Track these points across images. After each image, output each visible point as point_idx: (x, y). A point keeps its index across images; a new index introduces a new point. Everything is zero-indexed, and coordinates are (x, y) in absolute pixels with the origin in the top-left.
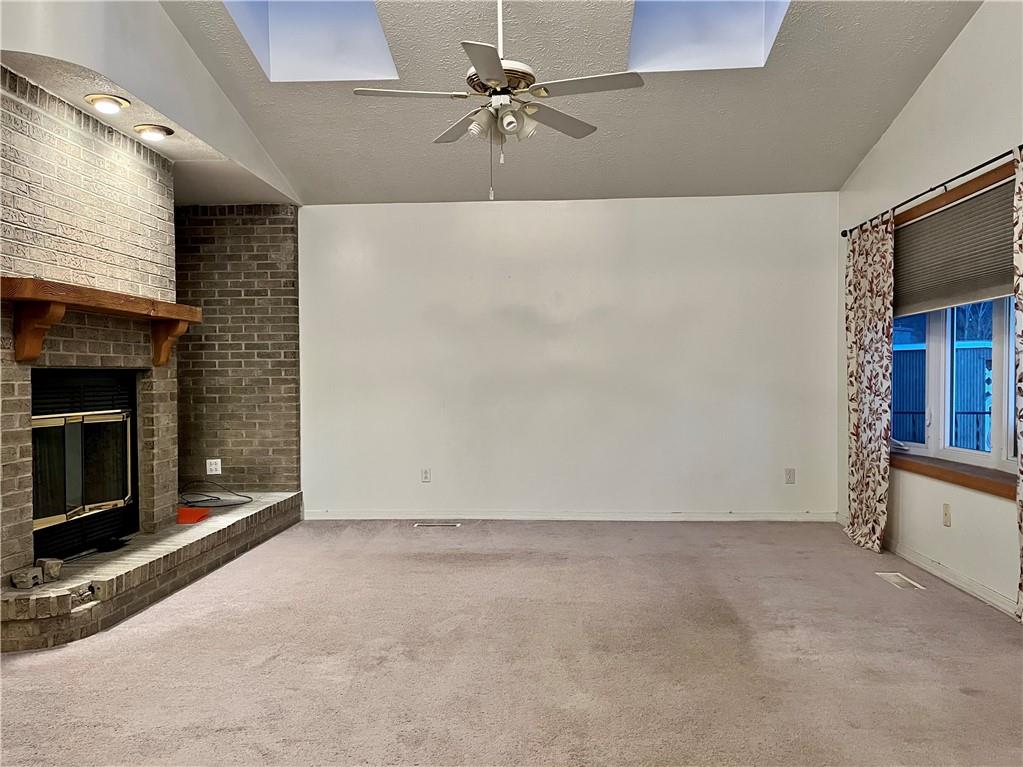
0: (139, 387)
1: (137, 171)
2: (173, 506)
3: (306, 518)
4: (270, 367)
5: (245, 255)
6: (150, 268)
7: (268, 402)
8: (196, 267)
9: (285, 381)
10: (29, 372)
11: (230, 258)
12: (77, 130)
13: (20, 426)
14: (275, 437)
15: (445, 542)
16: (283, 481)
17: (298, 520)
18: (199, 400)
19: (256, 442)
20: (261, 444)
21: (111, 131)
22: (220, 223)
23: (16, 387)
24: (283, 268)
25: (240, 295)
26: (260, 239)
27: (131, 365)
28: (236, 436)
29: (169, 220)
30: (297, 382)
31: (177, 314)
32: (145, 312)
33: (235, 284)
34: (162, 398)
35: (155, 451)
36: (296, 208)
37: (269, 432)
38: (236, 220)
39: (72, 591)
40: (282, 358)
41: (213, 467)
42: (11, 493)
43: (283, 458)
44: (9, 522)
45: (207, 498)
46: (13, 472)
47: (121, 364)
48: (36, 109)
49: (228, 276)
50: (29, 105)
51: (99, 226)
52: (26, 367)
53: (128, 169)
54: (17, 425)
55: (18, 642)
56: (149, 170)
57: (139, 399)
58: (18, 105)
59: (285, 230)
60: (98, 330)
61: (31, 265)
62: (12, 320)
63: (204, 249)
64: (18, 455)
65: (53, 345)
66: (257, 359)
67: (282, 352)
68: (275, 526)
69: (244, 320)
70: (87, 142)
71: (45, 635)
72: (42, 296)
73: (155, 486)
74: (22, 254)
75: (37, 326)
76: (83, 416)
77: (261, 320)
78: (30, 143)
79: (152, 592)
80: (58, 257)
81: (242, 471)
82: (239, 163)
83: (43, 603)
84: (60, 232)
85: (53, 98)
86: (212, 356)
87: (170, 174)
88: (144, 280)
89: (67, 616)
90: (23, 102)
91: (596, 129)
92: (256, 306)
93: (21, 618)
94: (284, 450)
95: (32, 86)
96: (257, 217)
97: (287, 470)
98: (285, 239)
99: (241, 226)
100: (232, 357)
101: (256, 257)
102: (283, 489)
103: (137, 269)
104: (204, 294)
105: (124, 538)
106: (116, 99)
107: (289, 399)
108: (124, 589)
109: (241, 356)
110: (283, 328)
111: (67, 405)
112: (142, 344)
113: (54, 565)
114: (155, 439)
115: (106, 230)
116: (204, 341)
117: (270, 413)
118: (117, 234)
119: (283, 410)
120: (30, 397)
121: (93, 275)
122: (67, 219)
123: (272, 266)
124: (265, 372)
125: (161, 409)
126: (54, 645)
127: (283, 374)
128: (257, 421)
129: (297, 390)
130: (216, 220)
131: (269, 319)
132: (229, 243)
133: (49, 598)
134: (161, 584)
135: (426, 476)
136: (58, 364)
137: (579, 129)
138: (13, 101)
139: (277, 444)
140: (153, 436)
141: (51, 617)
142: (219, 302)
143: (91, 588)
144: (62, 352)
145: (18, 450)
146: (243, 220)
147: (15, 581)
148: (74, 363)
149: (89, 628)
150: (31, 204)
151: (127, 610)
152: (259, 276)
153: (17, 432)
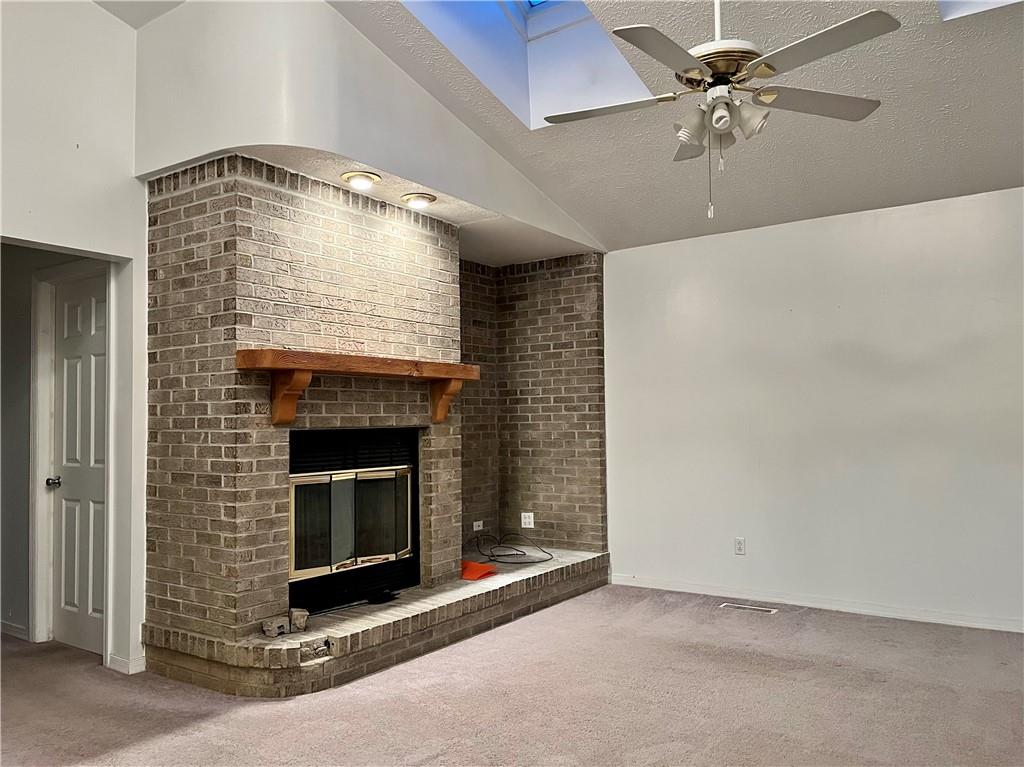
0: (421, 444)
1: (415, 240)
2: (456, 562)
3: (613, 582)
4: (576, 421)
5: (553, 308)
6: (429, 330)
7: (574, 456)
8: (511, 324)
9: (590, 436)
10: (288, 435)
11: (540, 312)
12: (344, 208)
13: (276, 484)
14: (582, 493)
15: (738, 633)
16: (589, 540)
17: (605, 583)
18: (515, 454)
19: (564, 496)
20: (569, 499)
21: (383, 205)
22: (532, 278)
23: (273, 448)
24: (587, 319)
25: (549, 349)
26: (566, 291)
27: (404, 424)
28: (547, 490)
29: (453, 283)
30: (602, 436)
31: (447, 373)
32: (407, 374)
33: (545, 339)
34: (442, 454)
35: (433, 506)
36: (601, 255)
37: (575, 488)
38: (545, 274)
39: (308, 644)
40: (587, 412)
41: (527, 520)
42: (264, 546)
43: (589, 516)
44: (262, 572)
45: (515, 552)
46: (267, 526)
47: (393, 423)
48: (298, 195)
49: (539, 330)
50: (289, 192)
51: (370, 295)
52: (284, 429)
53: (404, 239)
54: (274, 483)
55: (256, 688)
56: (428, 237)
57: (421, 456)
58: (276, 194)
59: (589, 280)
60: (366, 393)
61: (291, 337)
62: (269, 387)
63: (519, 305)
64: (273, 511)
65: (314, 408)
66: (564, 412)
67: (587, 404)
68: (571, 588)
69: (553, 373)
70: (357, 218)
71: (278, 685)
72: (281, 365)
73: (433, 541)
74: (282, 327)
75: (286, 392)
76: (357, 473)
77: (568, 374)
78: (291, 226)
79: (400, 651)
80: (322, 327)
81: (552, 526)
82: (516, 218)
83: (275, 653)
84: (324, 303)
85: (316, 183)
86: (524, 410)
87: (455, 238)
88: (422, 341)
89: (298, 669)
90: (283, 190)
91: (878, 103)
92: (563, 359)
93: (257, 665)
94: (589, 507)
95: (292, 175)
96: (563, 269)
97: (594, 529)
98: (589, 288)
99: (550, 280)
100: (543, 411)
101: (563, 310)
102: (589, 548)
103: (415, 332)
104: (519, 349)
105: (396, 592)
106: (367, 174)
107: (594, 454)
108: (360, 648)
109: (549, 409)
110: (587, 381)
111: (339, 463)
112: (418, 403)
113: (300, 615)
114: (434, 494)
115: (378, 298)
116: (519, 396)
117: (576, 468)
118: (391, 301)
119: (589, 464)
120: (288, 457)
121: (362, 341)
122: (333, 291)
123: (577, 317)
124: (572, 426)
125: (441, 465)
126: (286, 696)
127: (588, 427)
128: (565, 476)
129: (602, 444)
130: (530, 277)
131: (575, 372)
132: (539, 298)
133: (281, 650)
134: (411, 644)
135: (740, 548)
136: (320, 425)
137: (859, 108)
138: (270, 190)
139: (583, 500)
140: (431, 492)
141: (282, 668)
142: (532, 357)
143: (327, 643)
144: (324, 414)
145: (273, 507)
146: (552, 273)
147: (264, 629)
148: (338, 424)
149: (321, 683)
150: (292, 281)
151: (367, 668)
152: (566, 328)
153: (273, 490)
